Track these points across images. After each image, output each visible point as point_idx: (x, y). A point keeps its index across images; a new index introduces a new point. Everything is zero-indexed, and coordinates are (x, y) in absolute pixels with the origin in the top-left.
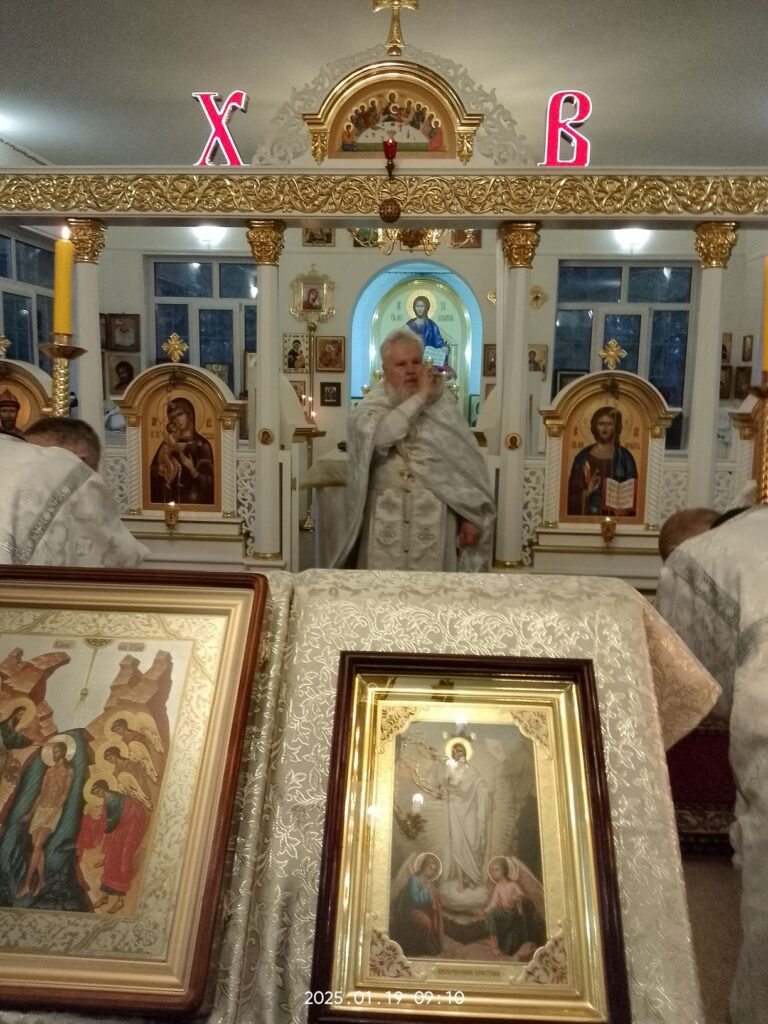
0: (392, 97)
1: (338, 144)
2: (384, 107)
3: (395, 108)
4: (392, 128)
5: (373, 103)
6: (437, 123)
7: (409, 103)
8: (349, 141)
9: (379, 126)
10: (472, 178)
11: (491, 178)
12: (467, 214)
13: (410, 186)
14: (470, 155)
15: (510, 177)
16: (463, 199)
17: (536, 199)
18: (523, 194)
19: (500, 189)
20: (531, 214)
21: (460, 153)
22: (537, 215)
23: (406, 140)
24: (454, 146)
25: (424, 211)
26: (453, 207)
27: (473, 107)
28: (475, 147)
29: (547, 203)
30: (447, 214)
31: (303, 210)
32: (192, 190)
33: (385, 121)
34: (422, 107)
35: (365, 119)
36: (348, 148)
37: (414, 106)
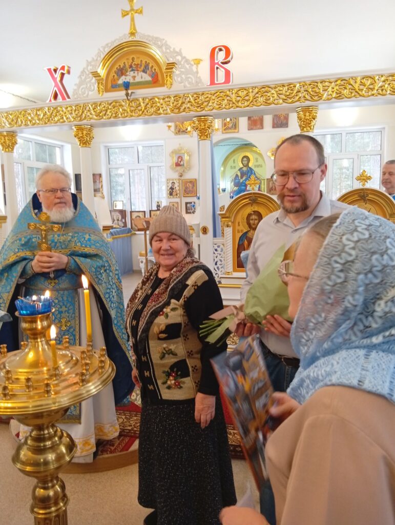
0: (133, 59)
1: (109, 85)
2: (130, 64)
3: (135, 64)
4: (134, 75)
5: (124, 63)
6: (155, 69)
7: (141, 61)
8: (115, 83)
9: (128, 73)
10: (173, 96)
11: (182, 95)
12: (172, 115)
13: (144, 103)
14: (172, 84)
15: (191, 94)
16: (170, 107)
17: (205, 103)
18: (198, 101)
19: (187, 100)
20: (203, 112)
21: (166, 84)
22: (206, 112)
23: (141, 80)
24: (163, 81)
25: (151, 115)
26: (165, 112)
27: (171, 59)
28: (173, 80)
29: (211, 106)
30: (162, 115)
31: (95, 119)
32: (46, 114)
33: (131, 71)
34: (148, 62)
35: (122, 72)
36: (115, 87)
37: (144, 62)
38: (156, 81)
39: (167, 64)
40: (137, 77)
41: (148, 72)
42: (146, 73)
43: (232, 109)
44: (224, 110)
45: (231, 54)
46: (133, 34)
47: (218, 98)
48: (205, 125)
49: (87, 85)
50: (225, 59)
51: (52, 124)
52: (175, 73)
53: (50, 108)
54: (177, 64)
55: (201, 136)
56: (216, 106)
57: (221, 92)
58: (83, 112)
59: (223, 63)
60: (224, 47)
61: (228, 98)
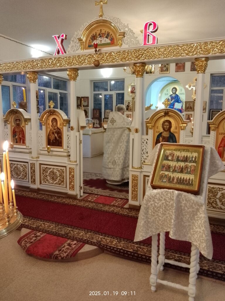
0: (101, 30)
1: (87, 45)
2: (99, 33)
5: (96, 33)
6: (113, 36)
7: (105, 31)
8: (90, 44)
9: (98, 39)
10: (122, 51)
11: (127, 51)
12: (121, 62)
13: (106, 55)
14: (121, 44)
15: (132, 50)
16: (120, 58)
17: (140, 56)
18: (136, 55)
19: (130, 54)
20: (139, 61)
21: (118, 44)
22: (141, 61)
23: (105, 42)
24: (117, 43)
25: (110, 62)
26: (117, 61)
27: (122, 30)
28: (123, 42)
29: (144, 57)
30: (116, 63)
31: (79, 65)
32: (52, 62)
33: (99, 37)
34: (109, 32)
35: (94, 38)
36: (90, 46)
37: (107, 32)
38: (113, 43)
39: (120, 33)
40: (103, 40)
41: (109, 38)
42: (108, 38)
43: (156, 59)
44: (151, 60)
45: (157, 27)
46: (101, 16)
47: (148, 53)
48: (140, 69)
49: (75, 45)
50: (153, 30)
51: (56, 68)
52: (124, 38)
53: (55, 58)
54: (125, 33)
55: (137, 75)
56: (147, 57)
57: (150, 49)
58: (73, 61)
59: (152, 32)
60: (153, 22)
61: (154, 52)
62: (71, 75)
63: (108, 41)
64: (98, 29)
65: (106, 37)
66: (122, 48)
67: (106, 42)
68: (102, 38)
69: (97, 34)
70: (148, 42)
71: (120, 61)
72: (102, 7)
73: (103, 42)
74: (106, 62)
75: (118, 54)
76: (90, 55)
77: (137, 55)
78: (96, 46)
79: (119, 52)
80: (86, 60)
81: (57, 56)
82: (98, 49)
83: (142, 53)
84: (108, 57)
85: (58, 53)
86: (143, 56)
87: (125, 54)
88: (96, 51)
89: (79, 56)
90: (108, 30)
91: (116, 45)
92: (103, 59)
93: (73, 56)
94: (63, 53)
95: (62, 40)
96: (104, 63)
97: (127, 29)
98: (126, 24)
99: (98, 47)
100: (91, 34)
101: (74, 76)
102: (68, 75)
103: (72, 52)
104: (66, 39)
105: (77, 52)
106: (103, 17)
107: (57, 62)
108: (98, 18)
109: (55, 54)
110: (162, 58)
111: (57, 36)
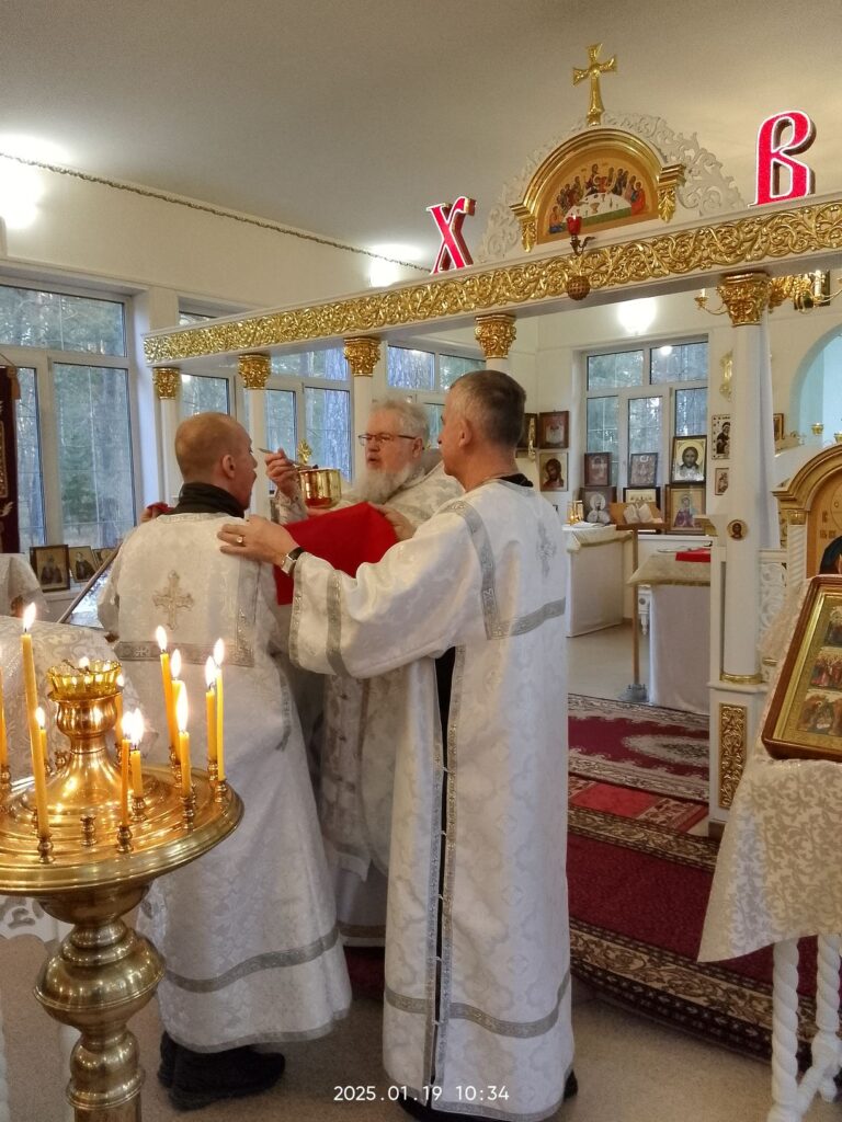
0: (595, 169)
1: (546, 228)
2: (588, 179)
3: (598, 178)
5: (577, 178)
6: (639, 184)
7: (612, 170)
8: (555, 223)
9: (583, 200)
10: (674, 235)
11: (694, 232)
12: (673, 275)
13: (612, 257)
14: (672, 211)
15: (715, 227)
16: (666, 260)
17: (747, 245)
18: (730, 243)
19: (705, 242)
20: (743, 263)
21: (661, 212)
22: (748, 263)
23: (608, 210)
24: (655, 205)
25: (629, 279)
26: (656, 271)
27: (674, 158)
28: (677, 202)
29: (759, 248)
30: (651, 279)
31: (515, 300)
32: (426, 298)
33: (589, 194)
34: (624, 171)
35: (570, 197)
36: (555, 230)
37: (616, 172)
38: (639, 208)
39: (664, 169)
40: (602, 204)
41: (624, 191)
42: (620, 194)
43: (808, 252)
44: (791, 255)
45: (809, 129)
46: (595, 117)
47: (776, 231)
48: (745, 293)
49: (504, 232)
50: (794, 143)
51: (438, 317)
52: (681, 188)
53: (434, 285)
54: (683, 168)
55: (737, 317)
56: (772, 248)
57: (784, 217)
58: (494, 287)
59: (789, 152)
60: (792, 115)
61: (800, 228)
62: (487, 338)
63: (621, 203)
64: (584, 166)
65: (616, 191)
66: (673, 222)
67: (614, 209)
68: (600, 194)
69: (582, 184)
70: (777, 191)
71: (667, 272)
72: (596, 87)
73: (603, 209)
74: (615, 281)
75: (660, 244)
76: (556, 260)
77: (733, 244)
78: (575, 227)
79: (662, 240)
80: (541, 281)
81: (441, 275)
82: (582, 238)
83: (753, 234)
84: (621, 262)
85: (446, 264)
86: (756, 247)
87: (683, 246)
88: (575, 244)
89: (516, 268)
90: (618, 164)
91: (653, 216)
92: (603, 269)
93: (496, 271)
94: (460, 264)
95: (460, 218)
96: (605, 284)
97: (691, 153)
98: (688, 137)
99: (583, 229)
100: (561, 187)
101: (498, 342)
102: (478, 339)
103: (494, 259)
104: (472, 211)
105: (509, 255)
106: (602, 120)
107: (442, 297)
108: (584, 124)
109: (436, 271)
110: (834, 245)
111: (442, 205)
